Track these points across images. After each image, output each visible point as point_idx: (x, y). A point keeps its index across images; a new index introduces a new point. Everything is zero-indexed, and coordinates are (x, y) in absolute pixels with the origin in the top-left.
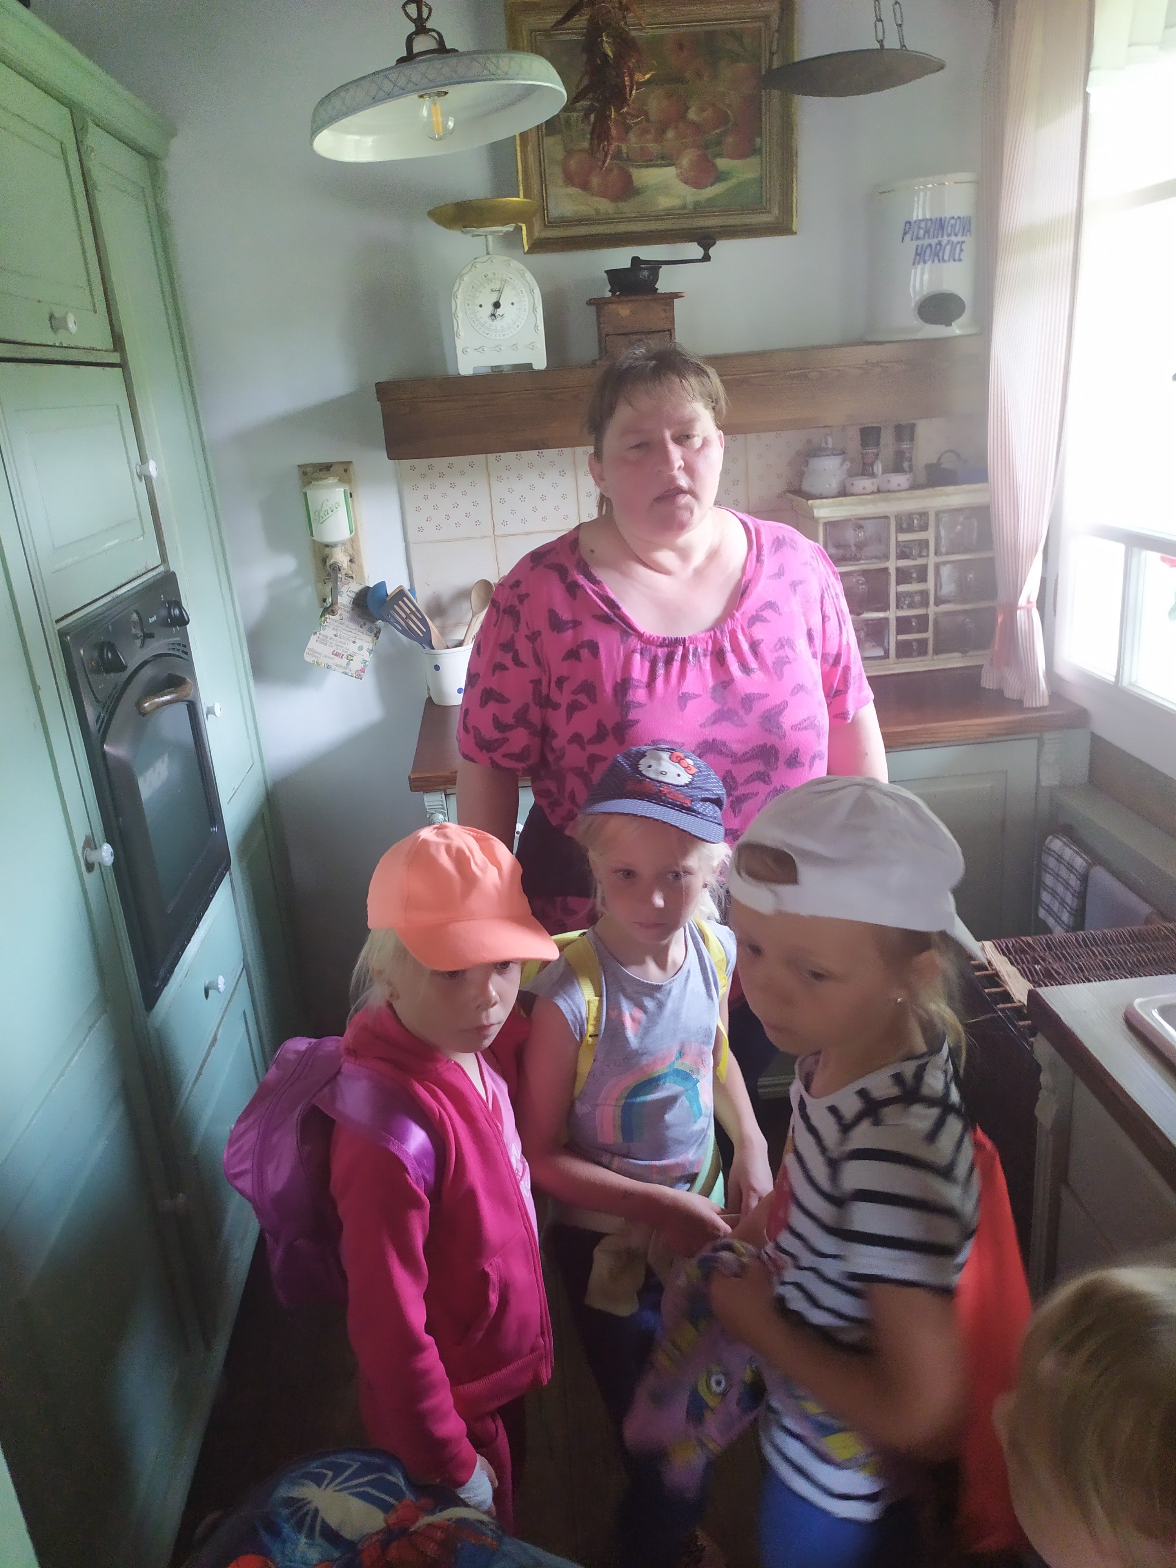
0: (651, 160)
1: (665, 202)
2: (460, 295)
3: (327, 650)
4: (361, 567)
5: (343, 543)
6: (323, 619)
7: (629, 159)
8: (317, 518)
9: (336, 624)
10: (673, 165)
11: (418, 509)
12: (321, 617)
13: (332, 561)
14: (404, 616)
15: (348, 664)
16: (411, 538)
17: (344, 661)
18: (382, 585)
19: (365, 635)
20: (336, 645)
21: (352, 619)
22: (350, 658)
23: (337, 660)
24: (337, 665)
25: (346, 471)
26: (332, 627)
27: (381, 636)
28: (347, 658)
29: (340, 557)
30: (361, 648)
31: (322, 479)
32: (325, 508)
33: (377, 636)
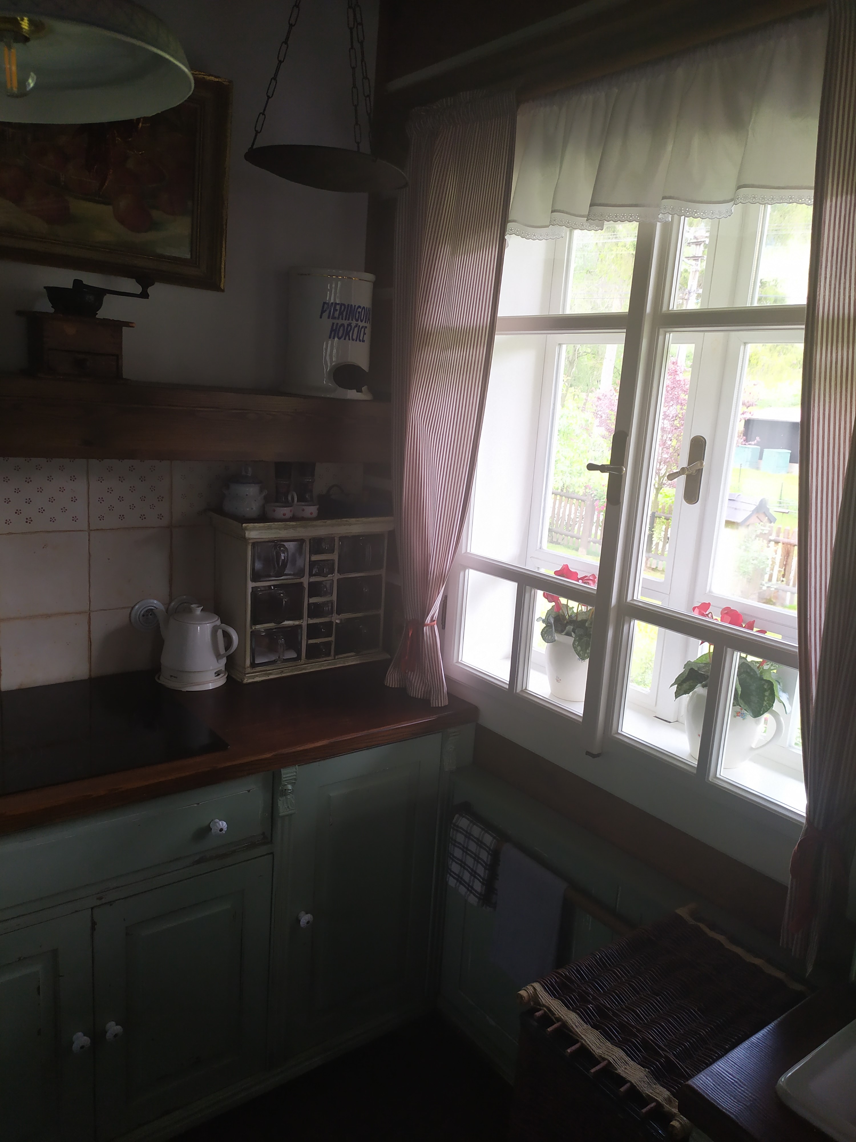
0: (89, 195)
1: (101, 236)
7: (67, 189)
10: (110, 204)
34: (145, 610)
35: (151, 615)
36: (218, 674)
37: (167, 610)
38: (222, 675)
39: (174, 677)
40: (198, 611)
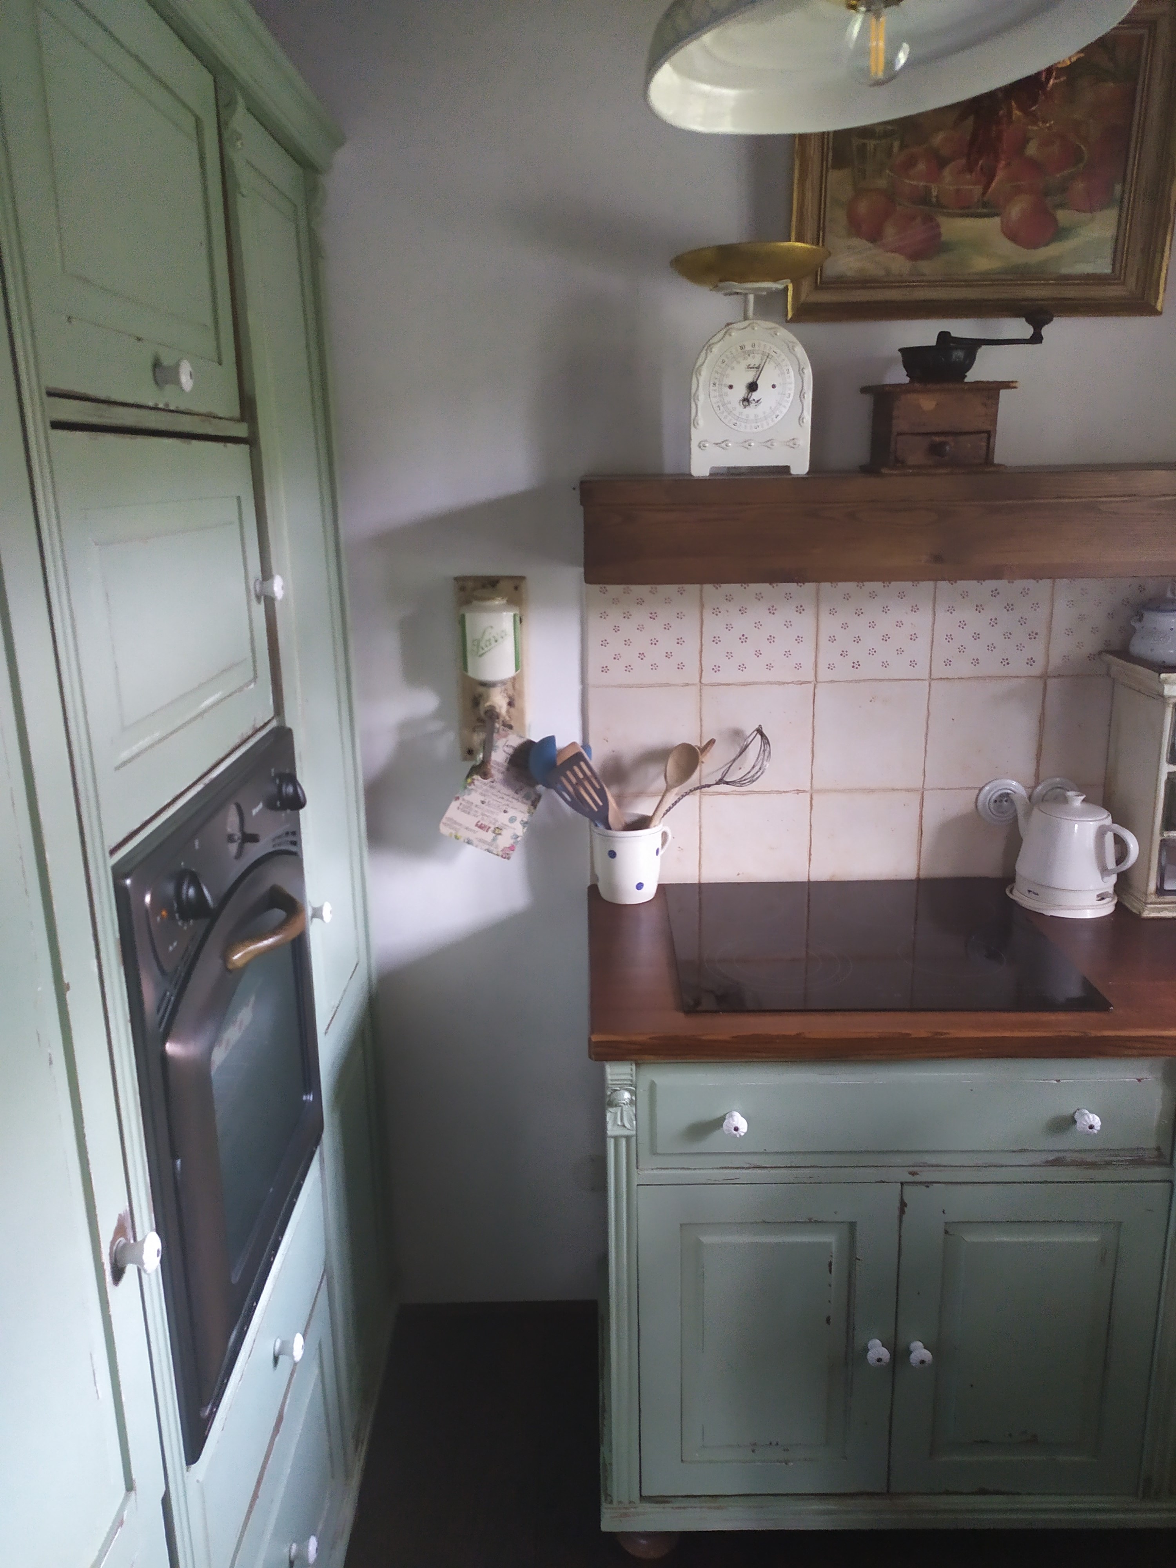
0: (968, 208)
1: (981, 264)
2: (704, 372)
3: (468, 821)
4: (522, 713)
5: (503, 683)
6: (469, 780)
7: (939, 205)
8: (475, 648)
9: (485, 787)
10: (997, 215)
11: (604, 643)
12: (468, 777)
13: (488, 704)
14: (574, 781)
15: (494, 839)
16: (592, 679)
17: (489, 836)
18: (549, 741)
19: (519, 803)
20: (483, 815)
21: (507, 782)
22: (498, 831)
23: (482, 834)
24: (481, 840)
25: (516, 588)
26: (480, 791)
27: (541, 805)
28: (494, 832)
29: (498, 700)
30: (512, 820)
31: (489, 599)
32: (486, 637)
33: (534, 804)
34: (999, 793)
35: (1006, 801)
36: (1102, 897)
37: (1030, 797)
38: (1107, 900)
39: (1034, 893)
40: (1077, 801)
